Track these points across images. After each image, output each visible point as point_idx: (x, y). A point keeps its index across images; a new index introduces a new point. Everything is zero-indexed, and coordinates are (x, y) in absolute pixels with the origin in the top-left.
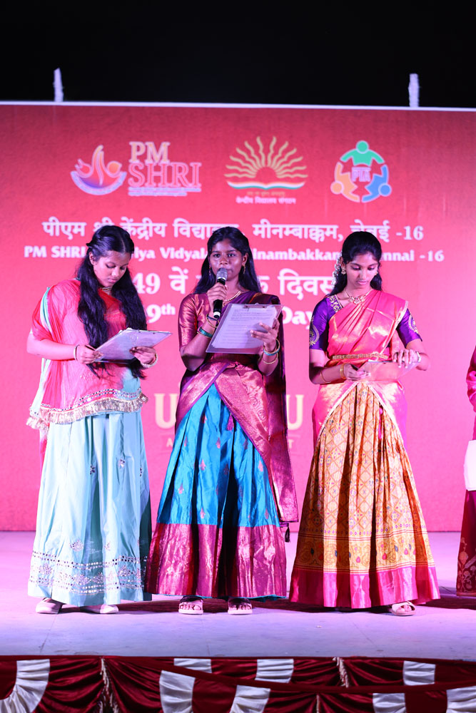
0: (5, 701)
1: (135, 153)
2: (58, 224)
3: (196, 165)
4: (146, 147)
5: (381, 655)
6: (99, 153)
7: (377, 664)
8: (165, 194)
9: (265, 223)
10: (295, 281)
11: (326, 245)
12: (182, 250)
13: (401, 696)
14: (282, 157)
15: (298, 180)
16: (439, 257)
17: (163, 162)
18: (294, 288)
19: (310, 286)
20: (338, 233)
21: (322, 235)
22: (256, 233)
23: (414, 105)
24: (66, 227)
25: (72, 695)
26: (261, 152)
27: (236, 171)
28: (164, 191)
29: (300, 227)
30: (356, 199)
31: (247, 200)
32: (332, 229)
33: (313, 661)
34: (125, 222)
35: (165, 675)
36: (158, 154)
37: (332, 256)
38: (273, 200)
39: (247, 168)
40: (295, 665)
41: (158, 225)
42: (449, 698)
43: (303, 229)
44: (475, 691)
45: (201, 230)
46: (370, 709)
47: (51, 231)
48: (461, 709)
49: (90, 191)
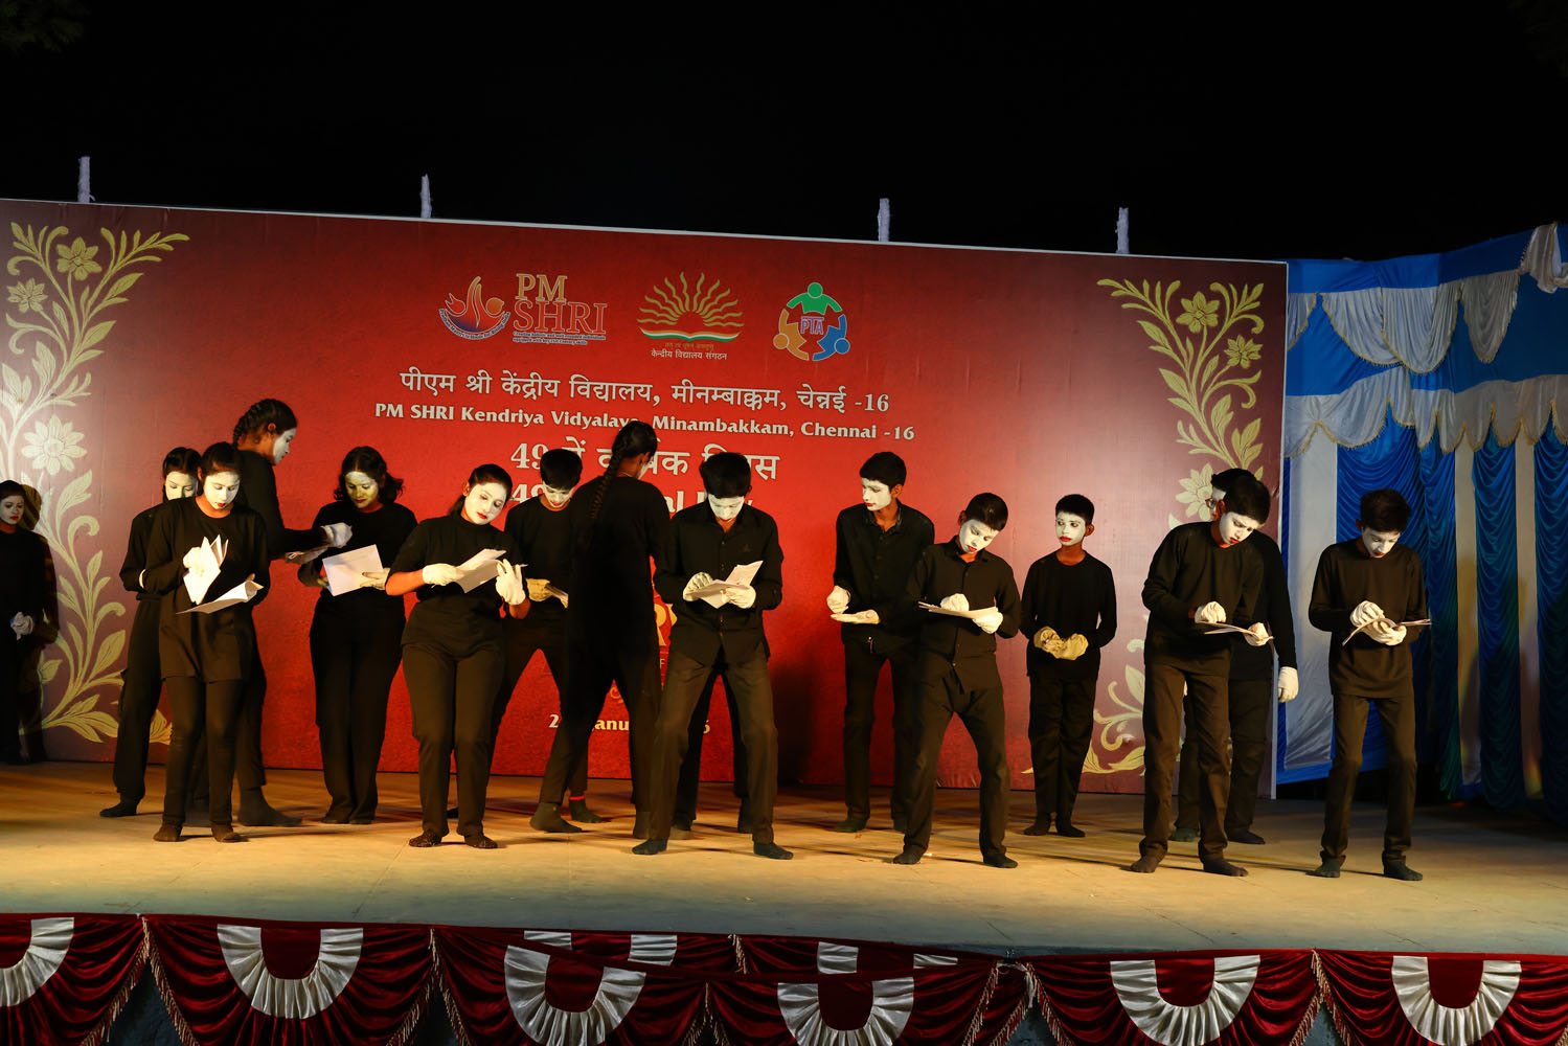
0: (304, 980)
1: (522, 288)
2: (419, 375)
3: (601, 307)
4: (537, 280)
5: (790, 934)
6: (476, 285)
7: (781, 943)
8: (560, 342)
9: (688, 384)
11: (766, 414)
12: (579, 414)
13: (814, 988)
14: (712, 300)
15: (731, 330)
16: (909, 435)
17: (557, 300)
20: (779, 403)
21: (760, 401)
22: (675, 396)
23: (883, 239)
24: (430, 380)
25: (390, 975)
26: (684, 292)
27: (653, 316)
28: (558, 338)
29: (733, 390)
30: (804, 356)
31: (664, 353)
32: (772, 395)
33: (703, 938)
34: (507, 376)
35: (511, 951)
36: (553, 290)
37: (772, 430)
38: (699, 355)
39: (667, 312)
40: (679, 943)
41: (550, 382)
42: (874, 992)
43: (736, 393)
44: (910, 983)
45: (604, 390)
46: (775, 1002)
47: (411, 384)
48: (890, 1007)
49: (465, 335)
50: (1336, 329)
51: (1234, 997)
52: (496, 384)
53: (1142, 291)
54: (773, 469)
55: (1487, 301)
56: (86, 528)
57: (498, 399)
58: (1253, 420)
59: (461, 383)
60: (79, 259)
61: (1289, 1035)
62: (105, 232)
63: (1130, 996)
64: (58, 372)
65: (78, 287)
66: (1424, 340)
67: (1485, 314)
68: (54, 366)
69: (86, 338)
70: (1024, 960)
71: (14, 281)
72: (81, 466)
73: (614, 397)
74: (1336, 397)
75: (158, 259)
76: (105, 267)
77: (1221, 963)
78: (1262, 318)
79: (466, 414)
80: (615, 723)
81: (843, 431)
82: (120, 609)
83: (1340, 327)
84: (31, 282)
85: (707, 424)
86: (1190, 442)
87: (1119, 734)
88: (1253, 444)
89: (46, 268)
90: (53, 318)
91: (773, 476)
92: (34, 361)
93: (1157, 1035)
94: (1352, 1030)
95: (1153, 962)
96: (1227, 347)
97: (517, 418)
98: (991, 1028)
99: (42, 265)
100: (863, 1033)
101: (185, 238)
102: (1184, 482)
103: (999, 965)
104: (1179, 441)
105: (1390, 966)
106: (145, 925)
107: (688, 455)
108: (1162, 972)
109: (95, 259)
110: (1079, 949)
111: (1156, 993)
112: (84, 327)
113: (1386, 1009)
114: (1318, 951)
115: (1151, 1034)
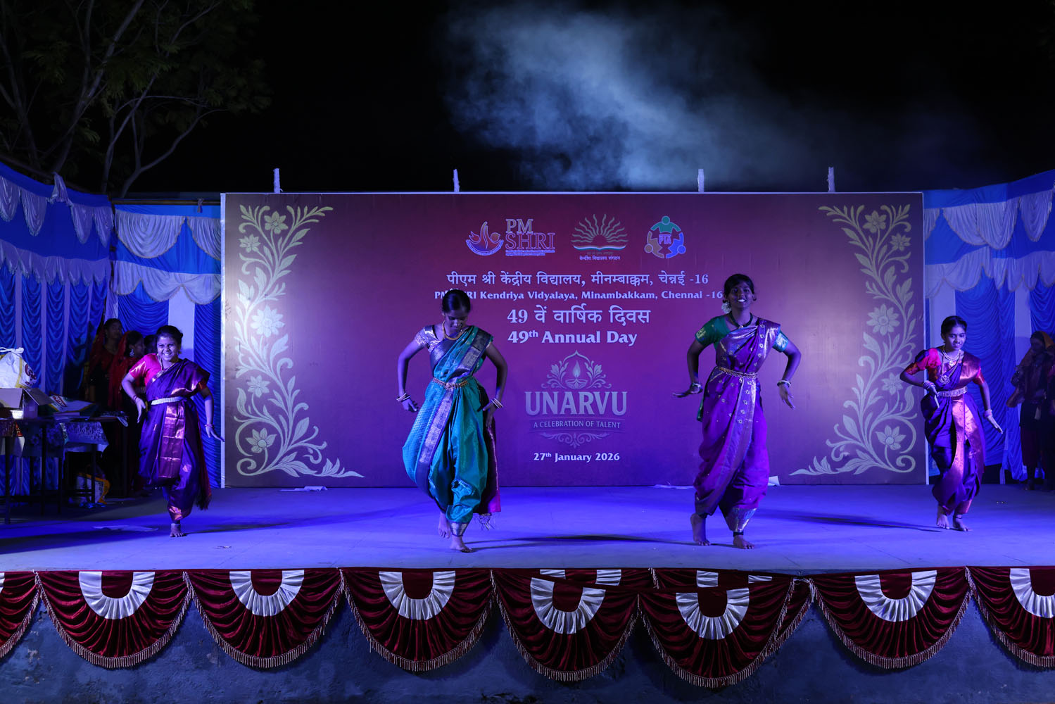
0: (426, 599)
1: (509, 227)
2: (457, 276)
3: (552, 235)
4: (517, 222)
5: (681, 567)
6: (485, 226)
7: (677, 572)
8: (530, 254)
9: (599, 274)
10: (620, 313)
11: (642, 288)
13: (695, 595)
14: (611, 228)
15: (621, 244)
16: (720, 296)
17: (528, 232)
18: (620, 318)
19: (631, 317)
20: (649, 281)
21: (639, 281)
22: (593, 280)
23: (701, 191)
24: (463, 278)
25: (471, 596)
26: (596, 224)
27: (580, 238)
28: (529, 252)
29: (624, 276)
30: (662, 256)
31: (586, 258)
32: (645, 278)
33: (635, 571)
34: (503, 274)
35: (534, 580)
36: (525, 227)
37: (646, 296)
38: (606, 258)
39: (587, 236)
40: (622, 573)
41: (526, 276)
42: (728, 596)
43: (626, 277)
44: (747, 591)
45: (555, 279)
46: (675, 604)
47: (453, 281)
48: (737, 605)
49: (480, 253)
50: (951, 227)
51: (924, 594)
52: (498, 279)
53: (843, 212)
54: (647, 317)
55: (1034, 208)
56: (286, 364)
57: (499, 287)
58: (907, 279)
59: (479, 279)
60: (276, 222)
61: (954, 614)
62: (289, 208)
63: (866, 594)
64: (268, 283)
65: (276, 237)
66: (999, 231)
67: (1034, 215)
68: (266, 279)
69: (283, 262)
70: (808, 577)
71: (243, 236)
72: (282, 332)
73: (561, 283)
74: (953, 264)
75: (317, 221)
76: (290, 227)
77: (915, 575)
78: (910, 223)
79: (482, 295)
80: (569, 456)
81: (684, 295)
82: (305, 406)
83: (953, 225)
84: (252, 236)
85: (611, 295)
86: (874, 293)
87: (842, 452)
88: (908, 292)
89: (259, 229)
90: (265, 255)
91: (648, 321)
92: (255, 278)
93: (882, 615)
94: (989, 610)
95: (878, 576)
96: (891, 240)
97: (510, 296)
98: (792, 615)
99: (257, 227)
100: (722, 618)
101: (331, 209)
102: (871, 314)
103: (794, 580)
104: (867, 292)
105: (1009, 574)
106: (341, 573)
107: (601, 311)
108: (883, 581)
109: (284, 222)
110: (837, 570)
111: (880, 592)
112: (281, 257)
113: (1008, 597)
114: (968, 567)
115: (878, 615)
